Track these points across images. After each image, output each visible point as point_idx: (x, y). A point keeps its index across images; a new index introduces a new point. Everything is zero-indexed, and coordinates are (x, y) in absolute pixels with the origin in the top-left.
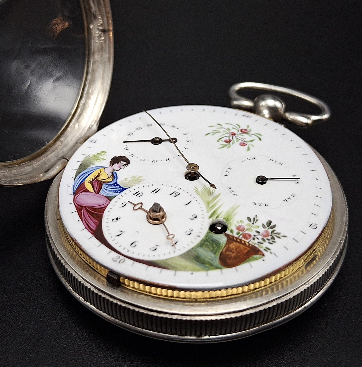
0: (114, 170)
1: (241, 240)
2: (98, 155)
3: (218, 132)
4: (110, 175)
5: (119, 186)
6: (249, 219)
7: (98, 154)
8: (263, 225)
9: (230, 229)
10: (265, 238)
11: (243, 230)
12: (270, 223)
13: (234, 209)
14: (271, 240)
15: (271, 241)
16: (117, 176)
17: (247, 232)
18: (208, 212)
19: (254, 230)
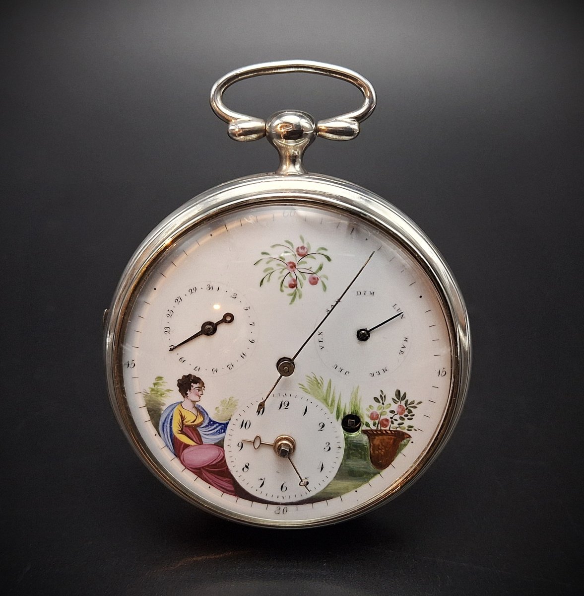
0: (194, 402)
1: (381, 430)
2: (156, 386)
3: (272, 271)
4: (194, 411)
5: (217, 423)
6: (376, 399)
7: (155, 384)
8: (393, 399)
9: (365, 423)
10: (403, 416)
11: (377, 418)
12: (398, 393)
13: (356, 395)
14: (409, 415)
15: (409, 417)
16: (204, 410)
17: (382, 417)
18: (332, 413)
19: (388, 411)
